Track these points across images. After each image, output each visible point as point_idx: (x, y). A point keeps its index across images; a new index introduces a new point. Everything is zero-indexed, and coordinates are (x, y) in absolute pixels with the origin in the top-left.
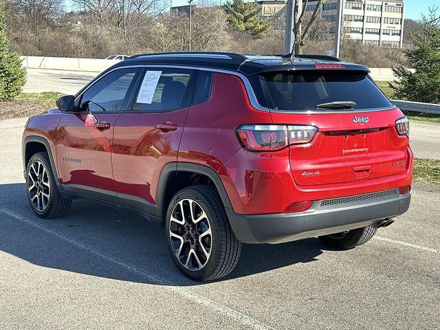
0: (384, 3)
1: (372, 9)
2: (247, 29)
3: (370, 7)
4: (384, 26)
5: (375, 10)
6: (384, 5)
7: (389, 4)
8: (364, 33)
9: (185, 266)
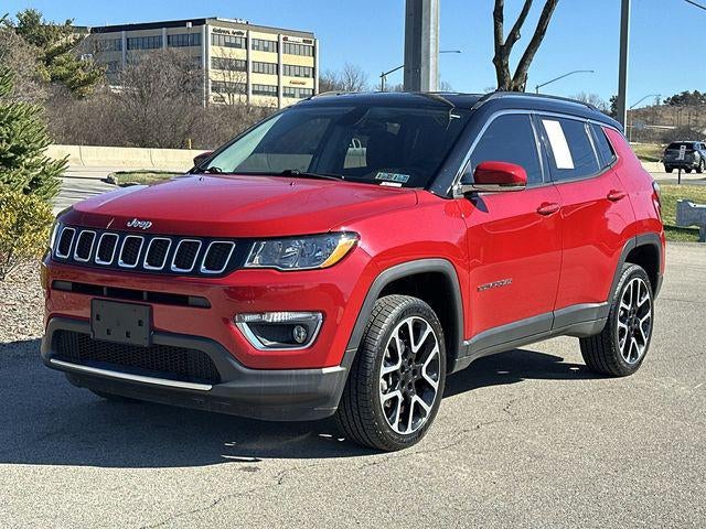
0: (282, 36)
1: (261, 47)
2: (54, 78)
3: (256, 43)
4: (285, 81)
5: (266, 50)
6: (282, 41)
7: (290, 38)
8: (250, 92)
9: (627, 360)
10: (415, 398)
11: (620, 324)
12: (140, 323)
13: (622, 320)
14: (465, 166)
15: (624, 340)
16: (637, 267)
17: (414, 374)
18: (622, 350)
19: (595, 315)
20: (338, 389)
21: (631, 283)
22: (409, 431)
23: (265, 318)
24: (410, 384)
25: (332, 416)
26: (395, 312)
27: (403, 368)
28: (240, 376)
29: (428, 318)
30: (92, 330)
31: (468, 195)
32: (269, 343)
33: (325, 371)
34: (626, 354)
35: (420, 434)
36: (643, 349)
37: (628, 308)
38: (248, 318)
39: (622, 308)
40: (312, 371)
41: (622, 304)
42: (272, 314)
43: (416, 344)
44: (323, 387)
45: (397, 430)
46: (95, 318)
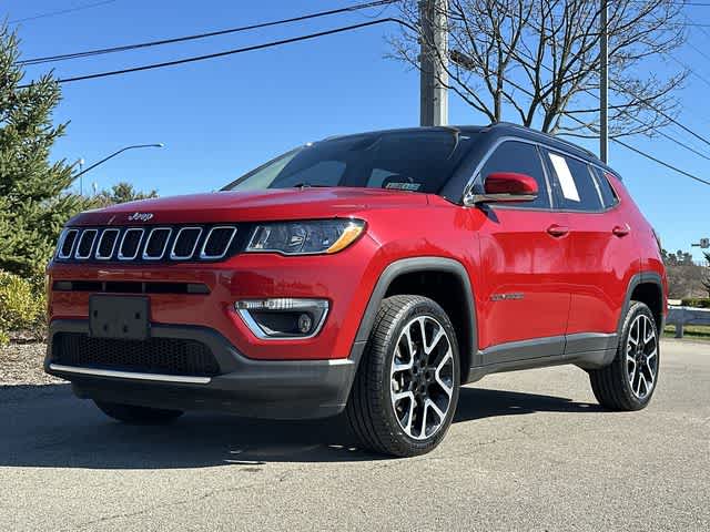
9: (637, 395)
10: (428, 403)
11: (628, 358)
12: (138, 316)
13: (631, 354)
14: (475, 178)
15: (633, 374)
16: (642, 305)
17: (427, 378)
18: (631, 383)
19: (606, 344)
20: (346, 383)
21: (638, 318)
22: (423, 436)
23: (267, 305)
24: (423, 387)
25: (340, 414)
26: (406, 309)
27: (415, 368)
28: (240, 367)
29: (441, 320)
30: (90, 329)
31: (479, 205)
32: (272, 332)
33: (332, 362)
34: (635, 389)
35: (434, 441)
36: (651, 385)
37: (636, 343)
38: (250, 305)
39: (630, 342)
40: (318, 362)
41: (630, 338)
42: (275, 301)
43: (428, 345)
44: (330, 380)
45: (409, 434)
46: (92, 315)
